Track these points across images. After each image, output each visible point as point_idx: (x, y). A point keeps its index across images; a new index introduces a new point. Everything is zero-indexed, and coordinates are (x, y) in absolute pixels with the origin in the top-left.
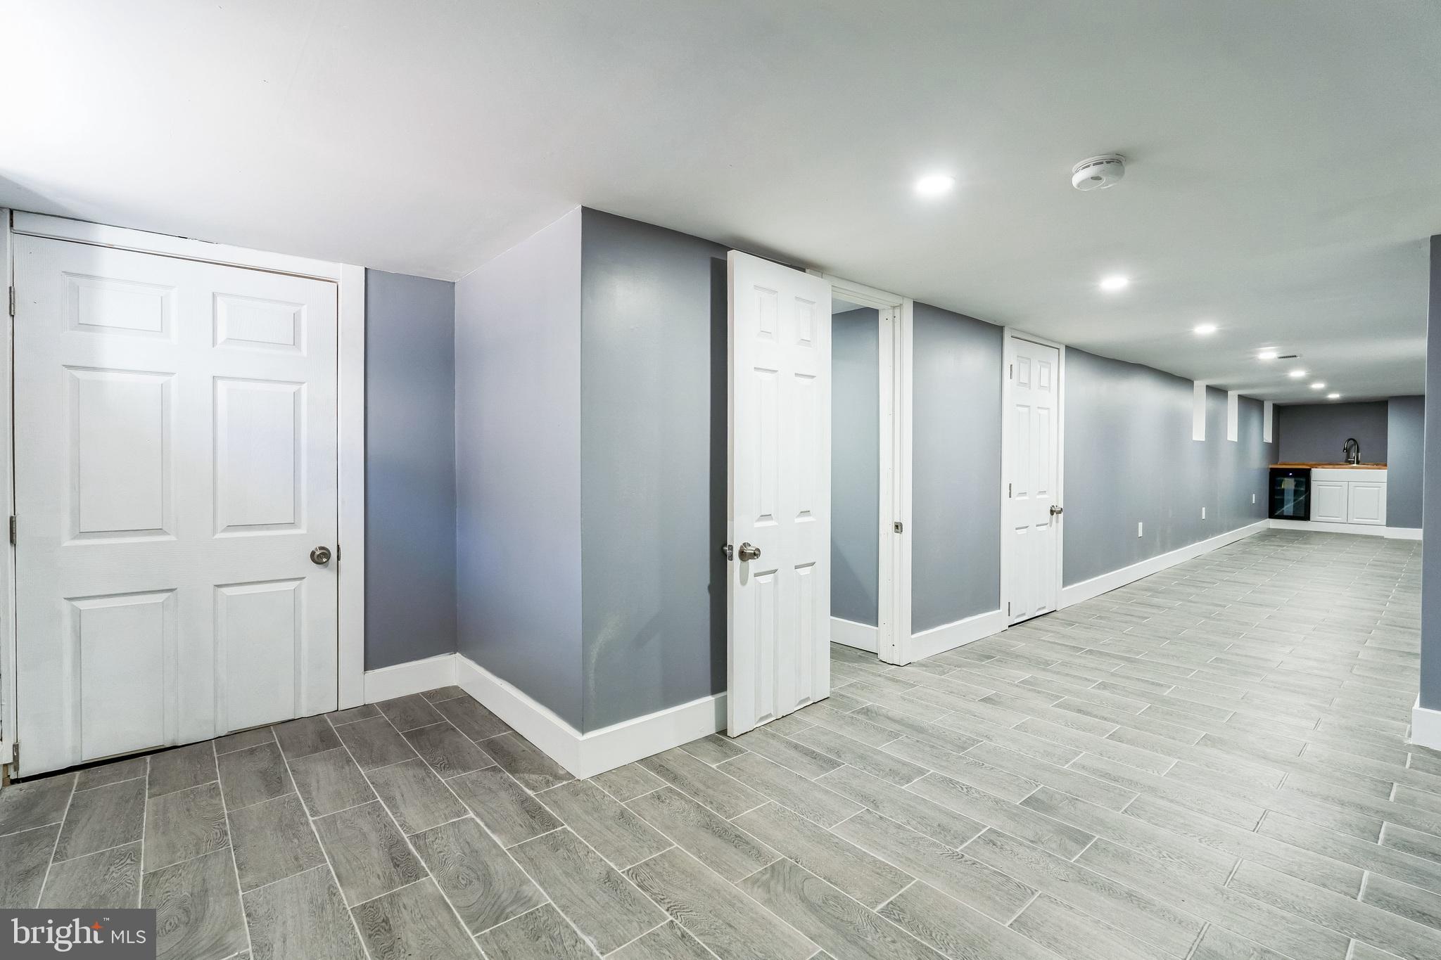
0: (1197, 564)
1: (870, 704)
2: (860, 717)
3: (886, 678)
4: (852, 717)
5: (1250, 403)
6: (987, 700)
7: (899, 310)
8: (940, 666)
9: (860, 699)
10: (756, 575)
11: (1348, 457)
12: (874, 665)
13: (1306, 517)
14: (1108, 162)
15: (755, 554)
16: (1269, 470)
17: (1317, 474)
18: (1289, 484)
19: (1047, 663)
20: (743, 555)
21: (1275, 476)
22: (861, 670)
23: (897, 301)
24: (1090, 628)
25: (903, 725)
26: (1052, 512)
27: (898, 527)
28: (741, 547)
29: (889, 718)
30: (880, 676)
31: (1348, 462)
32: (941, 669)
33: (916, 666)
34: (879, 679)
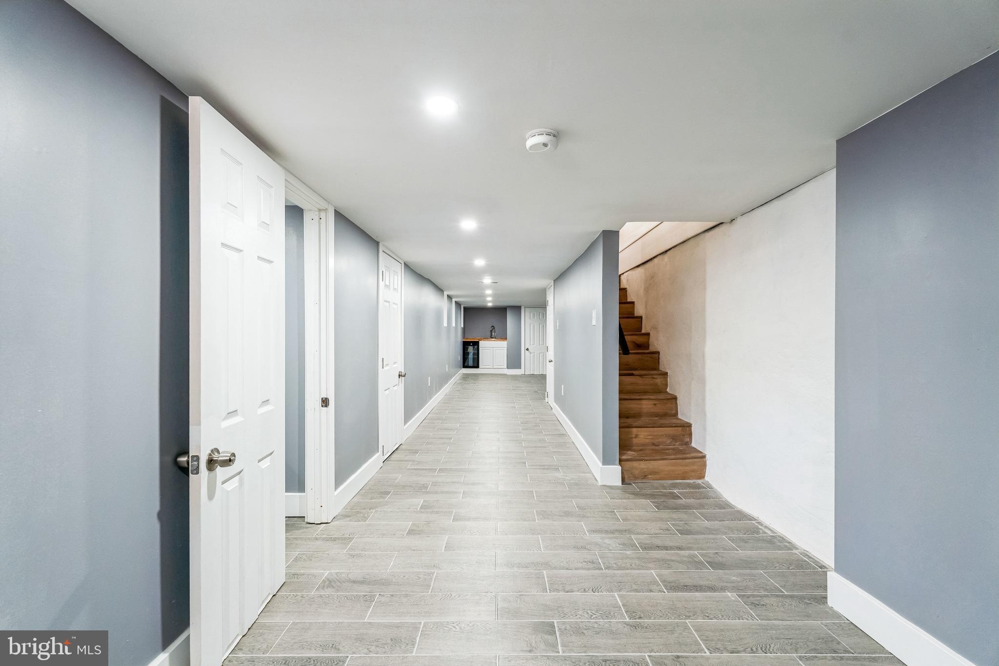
0: (448, 400)
1: (327, 573)
2: (328, 592)
3: (323, 539)
4: (321, 596)
5: (458, 304)
6: (411, 532)
7: (325, 213)
8: (358, 512)
9: (314, 571)
10: (223, 483)
11: (491, 335)
12: (305, 530)
13: (478, 367)
14: (546, 134)
15: (230, 460)
16: (462, 343)
17: (482, 343)
18: (471, 349)
19: (425, 487)
20: (211, 463)
21: (466, 345)
22: (296, 538)
23: (324, 205)
24: (427, 453)
25: (369, 583)
26: (399, 375)
27: (325, 402)
28: (210, 455)
29: (354, 582)
30: (316, 539)
31: (492, 337)
32: (362, 515)
33: (339, 519)
34: (318, 543)
